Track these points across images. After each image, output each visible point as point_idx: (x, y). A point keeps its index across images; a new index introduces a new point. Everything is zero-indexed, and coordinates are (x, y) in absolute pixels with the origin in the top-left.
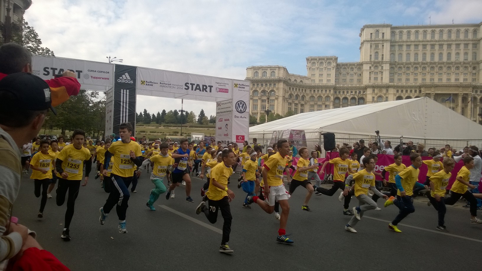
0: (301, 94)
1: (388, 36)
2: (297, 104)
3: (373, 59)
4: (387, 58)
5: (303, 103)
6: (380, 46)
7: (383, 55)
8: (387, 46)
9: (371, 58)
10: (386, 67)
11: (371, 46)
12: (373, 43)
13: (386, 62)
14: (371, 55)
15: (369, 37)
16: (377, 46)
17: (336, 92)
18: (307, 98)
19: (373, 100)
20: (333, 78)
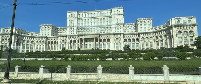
0: (31, 40)
1: (76, 16)
3: (70, 25)
5: (32, 44)
6: (73, 20)
7: (74, 24)
8: (76, 19)
12: (70, 19)
13: (75, 27)
15: (69, 16)
17: (48, 40)
19: (61, 42)
20: (50, 33)
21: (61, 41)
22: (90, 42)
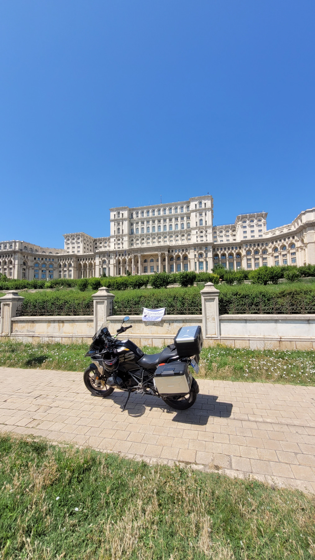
0: (48, 263)
1: (126, 216)
2: (45, 270)
4: (126, 231)
5: (51, 269)
6: (121, 223)
7: (123, 230)
8: (126, 223)
9: (115, 233)
10: (126, 239)
11: (115, 224)
13: (125, 235)
14: (115, 231)
15: (113, 217)
16: (119, 224)
17: (78, 260)
18: (55, 265)
19: (100, 264)
20: (81, 249)
21: (100, 262)
22: (152, 261)
